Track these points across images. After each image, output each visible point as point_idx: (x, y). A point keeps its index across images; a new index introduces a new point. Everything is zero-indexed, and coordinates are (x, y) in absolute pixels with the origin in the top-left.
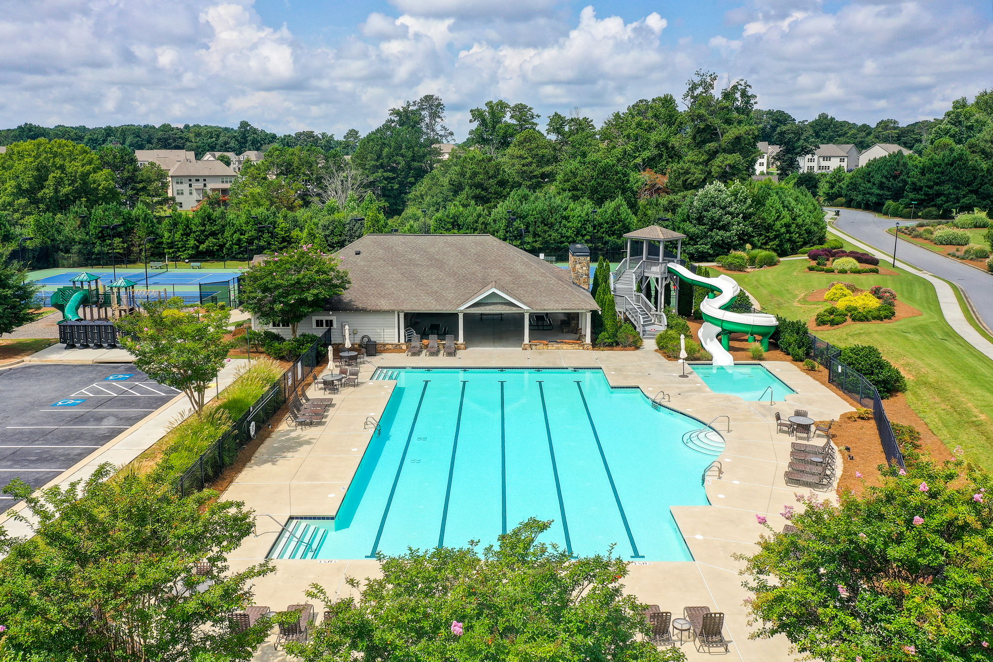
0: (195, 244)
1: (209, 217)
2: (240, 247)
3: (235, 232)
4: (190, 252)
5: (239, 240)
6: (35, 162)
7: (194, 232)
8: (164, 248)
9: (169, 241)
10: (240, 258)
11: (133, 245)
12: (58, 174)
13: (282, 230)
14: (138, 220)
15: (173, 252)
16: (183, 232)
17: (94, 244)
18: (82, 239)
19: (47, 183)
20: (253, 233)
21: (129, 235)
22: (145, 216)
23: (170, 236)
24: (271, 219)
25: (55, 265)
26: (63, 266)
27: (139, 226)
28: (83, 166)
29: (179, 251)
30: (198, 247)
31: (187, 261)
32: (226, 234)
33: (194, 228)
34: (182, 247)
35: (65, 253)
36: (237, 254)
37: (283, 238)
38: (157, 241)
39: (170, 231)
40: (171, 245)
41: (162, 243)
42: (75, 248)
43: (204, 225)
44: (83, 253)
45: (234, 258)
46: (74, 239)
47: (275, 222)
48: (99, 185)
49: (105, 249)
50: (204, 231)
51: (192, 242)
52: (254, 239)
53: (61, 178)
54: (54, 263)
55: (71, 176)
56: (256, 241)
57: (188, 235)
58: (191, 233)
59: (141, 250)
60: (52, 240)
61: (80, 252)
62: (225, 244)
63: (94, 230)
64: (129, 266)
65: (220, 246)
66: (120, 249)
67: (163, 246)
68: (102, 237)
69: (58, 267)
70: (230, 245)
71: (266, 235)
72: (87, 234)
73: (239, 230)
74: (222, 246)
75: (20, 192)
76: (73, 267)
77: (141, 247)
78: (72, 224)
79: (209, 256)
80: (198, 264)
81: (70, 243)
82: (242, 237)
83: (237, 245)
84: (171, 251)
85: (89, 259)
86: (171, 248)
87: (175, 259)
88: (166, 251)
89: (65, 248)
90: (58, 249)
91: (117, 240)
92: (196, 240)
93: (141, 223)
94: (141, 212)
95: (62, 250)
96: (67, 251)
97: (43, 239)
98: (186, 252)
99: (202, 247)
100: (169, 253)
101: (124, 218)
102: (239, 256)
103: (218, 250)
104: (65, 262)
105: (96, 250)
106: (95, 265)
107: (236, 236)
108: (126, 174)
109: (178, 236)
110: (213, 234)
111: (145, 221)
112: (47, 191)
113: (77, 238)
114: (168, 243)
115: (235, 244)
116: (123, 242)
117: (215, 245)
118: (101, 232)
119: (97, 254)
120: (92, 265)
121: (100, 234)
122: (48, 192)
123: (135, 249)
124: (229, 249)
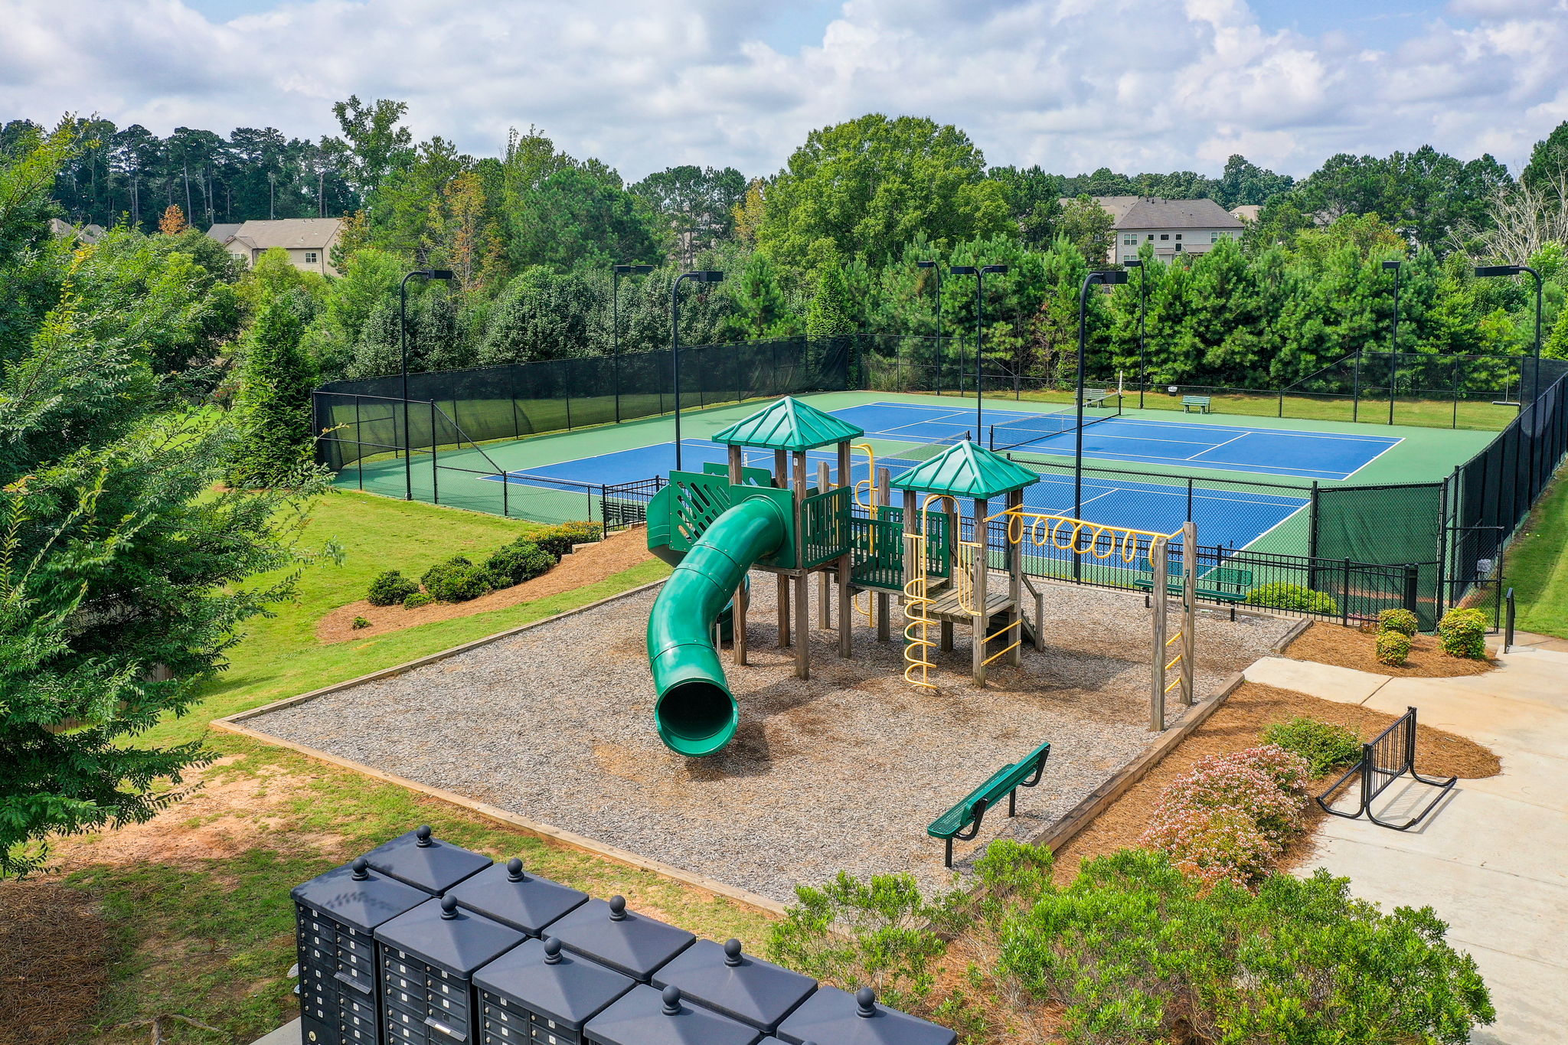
0: (1194, 345)
1: (1238, 270)
2: (1321, 359)
3: (1308, 316)
4: (1179, 366)
5: (1320, 339)
6: (855, 158)
7: (1194, 312)
8: (1112, 353)
9: (1127, 335)
10: (1319, 389)
11: (1037, 342)
12: (895, 183)
13: (1452, 312)
14: (1054, 281)
15: (1135, 365)
16: (1164, 313)
17: (948, 335)
18: (922, 324)
19: (872, 204)
20: (1366, 320)
21: (1029, 316)
22: (1073, 269)
23: (1129, 323)
24: (1420, 280)
25: (861, 383)
26: (878, 387)
27: (1055, 294)
28: (947, 168)
29: (1150, 362)
30: (1201, 353)
31: (1173, 389)
32: (1283, 319)
33: (1196, 302)
34: (1157, 353)
35: (884, 356)
36: (1308, 377)
37: (1454, 336)
38: (1096, 335)
39: (1131, 309)
40: (1132, 345)
41: (1106, 340)
42: (907, 344)
43: (1222, 293)
44: (921, 356)
45: (1301, 391)
46: (905, 323)
47: (1431, 291)
48: (978, 209)
49: (972, 350)
50: (1223, 308)
51: (1187, 340)
52: (1365, 337)
53: (901, 193)
54: (859, 378)
55: (922, 190)
56: (1371, 344)
57: (1177, 320)
58: (1185, 314)
59: (1056, 355)
60: (862, 325)
61: (915, 355)
62: (1275, 349)
63: (950, 302)
64: (1023, 395)
65: (1262, 352)
66: (1006, 350)
67: (1111, 348)
68: (970, 318)
69: (865, 388)
70: (1293, 353)
71: (1405, 327)
72: (936, 310)
73: (1319, 311)
74: (1266, 355)
75: (824, 226)
76: (899, 390)
77: (1056, 349)
78: (905, 286)
79: (1227, 381)
80: (1204, 400)
81: (898, 332)
82: (1328, 330)
83: (1312, 352)
84: (1129, 361)
85: (937, 372)
86: (1130, 353)
87: (1140, 383)
88: (1116, 360)
89: (886, 342)
90: (868, 345)
91: (1001, 328)
92: (1197, 334)
93: (1062, 286)
94: (1062, 259)
95: (878, 350)
96: (890, 351)
97: (840, 320)
98: (1170, 365)
99: (1214, 355)
100: (1123, 366)
101: (1021, 273)
102: (1315, 385)
103: (1254, 366)
104: (883, 377)
105: (950, 352)
106: (947, 388)
107: (1313, 326)
108: (1035, 219)
109: (1151, 320)
110: (1248, 319)
111: (1070, 284)
112: (872, 221)
113: (913, 321)
114: (1123, 342)
115: (1306, 350)
116: (1015, 334)
117: (1248, 349)
118: (966, 306)
119: (954, 362)
120: (939, 389)
121: (964, 313)
122: (871, 224)
123: (1043, 353)
124: (1286, 364)
